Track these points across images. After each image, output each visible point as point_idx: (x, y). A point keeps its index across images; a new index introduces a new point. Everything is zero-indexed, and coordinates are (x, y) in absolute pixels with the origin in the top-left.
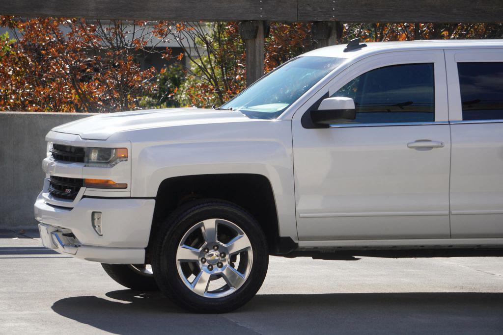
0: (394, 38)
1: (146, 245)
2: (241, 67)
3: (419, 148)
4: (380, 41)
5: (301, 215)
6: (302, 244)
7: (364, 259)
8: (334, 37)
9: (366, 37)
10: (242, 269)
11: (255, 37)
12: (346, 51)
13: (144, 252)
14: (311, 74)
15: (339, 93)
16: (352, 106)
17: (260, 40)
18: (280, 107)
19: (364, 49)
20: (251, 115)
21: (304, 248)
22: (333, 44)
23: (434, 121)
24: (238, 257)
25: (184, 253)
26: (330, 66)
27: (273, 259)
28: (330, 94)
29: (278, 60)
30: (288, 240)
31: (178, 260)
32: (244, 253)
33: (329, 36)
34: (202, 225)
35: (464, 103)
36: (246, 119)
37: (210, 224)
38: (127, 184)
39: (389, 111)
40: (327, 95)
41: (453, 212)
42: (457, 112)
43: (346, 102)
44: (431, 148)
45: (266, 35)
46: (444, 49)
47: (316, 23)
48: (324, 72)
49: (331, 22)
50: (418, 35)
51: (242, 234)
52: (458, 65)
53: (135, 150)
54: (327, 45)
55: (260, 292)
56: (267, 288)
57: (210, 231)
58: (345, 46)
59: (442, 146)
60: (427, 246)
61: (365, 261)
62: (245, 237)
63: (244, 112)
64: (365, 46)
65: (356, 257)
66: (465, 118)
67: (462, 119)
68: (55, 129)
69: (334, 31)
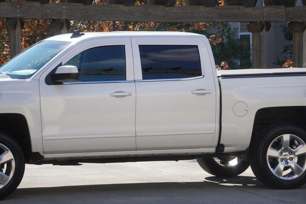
0: (101, 30)
2: (6, 47)
3: (117, 96)
4: (93, 31)
5: (46, 138)
6: (46, 156)
7: (85, 164)
8: (65, 29)
9: (85, 29)
10: (8, 173)
11: (15, 28)
12: (72, 37)
14: (50, 51)
15: (68, 63)
16: (76, 71)
17: (18, 30)
18: (31, 71)
19: (83, 36)
20: (13, 76)
21: (47, 159)
22: (64, 33)
23: (126, 80)
24: (5, 165)
26: (63, 47)
27: (27, 166)
28: (63, 65)
29: (30, 42)
30: (38, 154)
32: (9, 163)
33: (62, 28)
35: (143, 69)
36: (9, 79)
39: (99, 74)
40: (61, 65)
41: (138, 135)
42: (139, 74)
43: (73, 69)
44: (124, 96)
45: (22, 27)
46: (130, 37)
47: (54, 20)
48: (58, 50)
49: (63, 19)
50: (115, 28)
51: (8, 151)
52: (139, 47)
54: (61, 34)
55: (19, 187)
56: (24, 184)
58: (71, 34)
59: (130, 95)
60: (122, 155)
61: (86, 166)
62: (10, 152)
63: (8, 75)
64: (83, 34)
65: (80, 163)
67: (142, 79)
69: (65, 25)
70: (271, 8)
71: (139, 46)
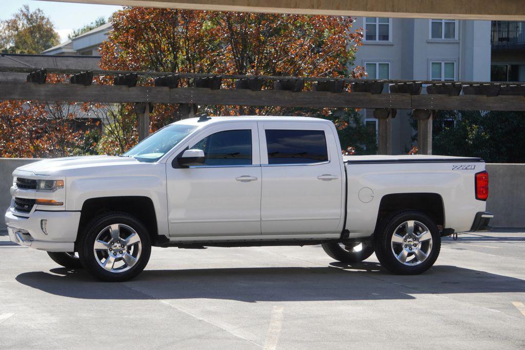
0: (227, 114)
1: (75, 241)
2: (135, 130)
3: (242, 181)
4: (219, 115)
5: (172, 221)
6: (172, 239)
7: (210, 248)
8: (192, 113)
9: (211, 113)
10: (135, 254)
11: (144, 112)
12: (199, 121)
13: (74, 244)
14: (180, 135)
15: (195, 147)
16: (203, 155)
17: (147, 114)
18: (159, 155)
19: (209, 120)
20: (141, 160)
21: (173, 242)
22: (192, 117)
23: (252, 164)
24: (132, 247)
25: (98, 245)
26: (189, 131)
27: (153, 248)
28: (189, 148)
29: (158, 127)
30: (164, 236)
31: (95, 249)
32: (136, 245)
33: (189, 112)
34: (110, 227)
35: (269, 154)
36: (137, 162)
37: (115, 227)
38: (63, 203)
39: (226, 158)
40: (187, 148)
41: (263, 219)
42: (265, 159)
43: (199, 153)
44: (250, 180)
45: (151, 112)
46: (257, 122)
47: (181, 104)
48: (186, 134)
49: (191, 104)
50: (242, 113)
51: (135, 233)
53: (68, 181)
54: (188, 118)
55: (146, 269)
56: (150, 266)
57: (115, 231)
58: (198, 119)
59: (256, 179)
60: (248, 240)
61: (210, 249)
62: (137, 235)
63: (136, 158)
64: (210, 118)
65: (205, 247)
66: (269, 163)
67: (267, 163)
68: (18, 168)
69: (192, 109)
70: (397, 95)
71: (266, 130)
